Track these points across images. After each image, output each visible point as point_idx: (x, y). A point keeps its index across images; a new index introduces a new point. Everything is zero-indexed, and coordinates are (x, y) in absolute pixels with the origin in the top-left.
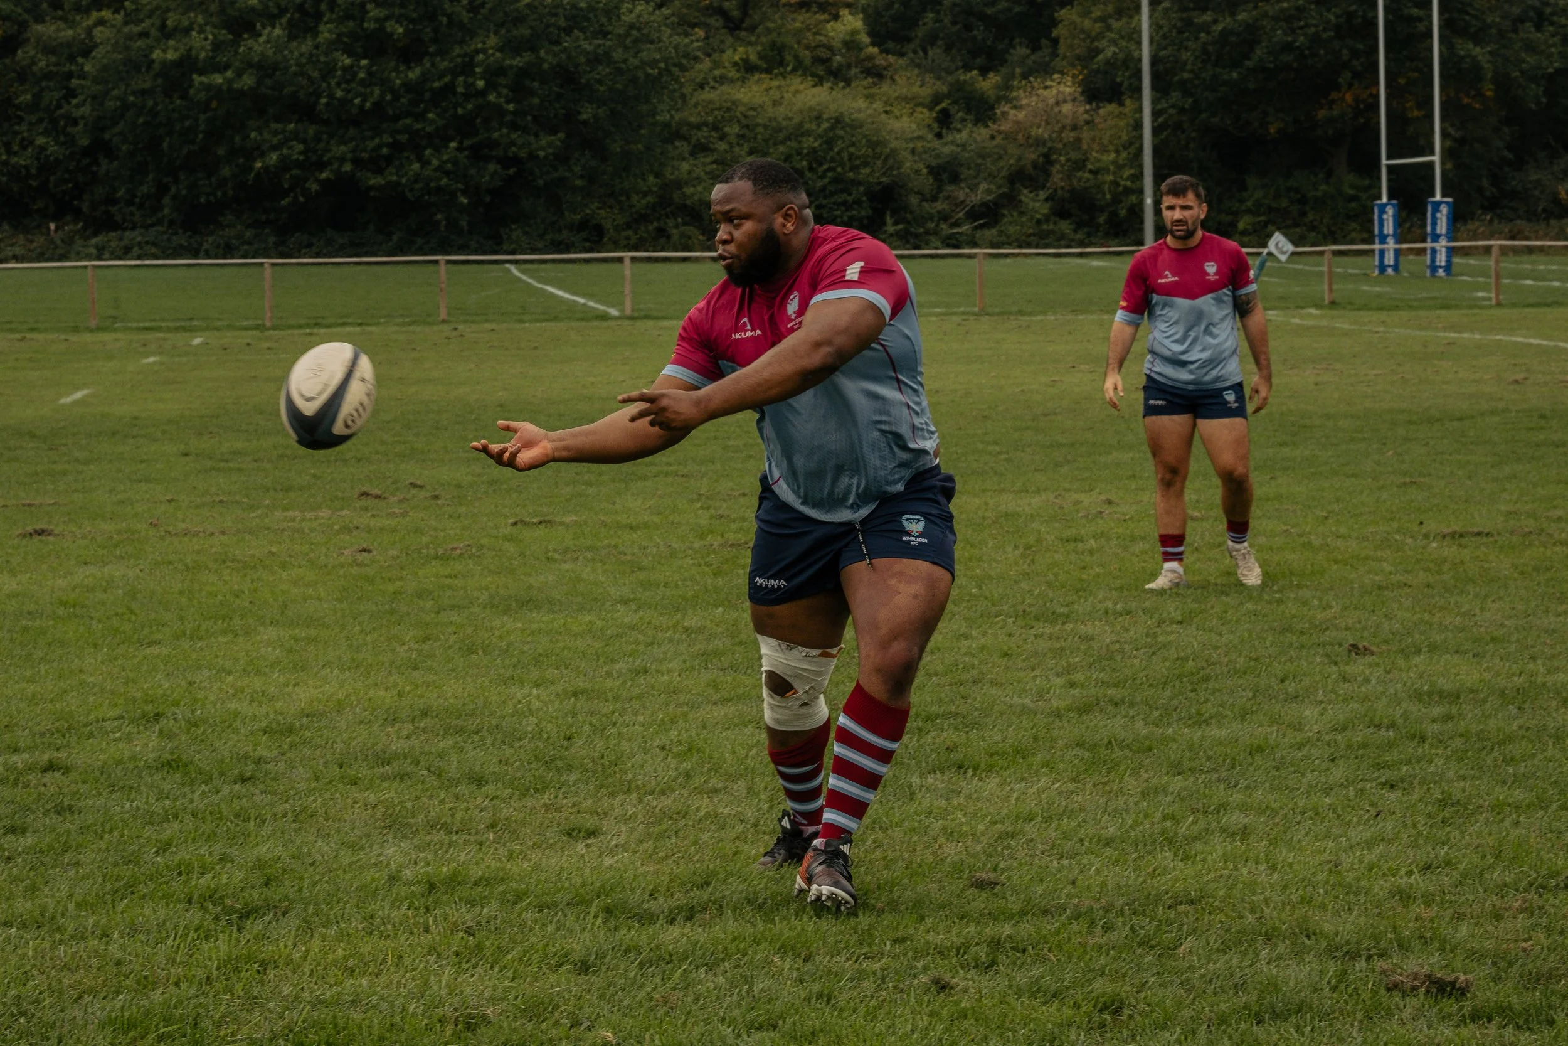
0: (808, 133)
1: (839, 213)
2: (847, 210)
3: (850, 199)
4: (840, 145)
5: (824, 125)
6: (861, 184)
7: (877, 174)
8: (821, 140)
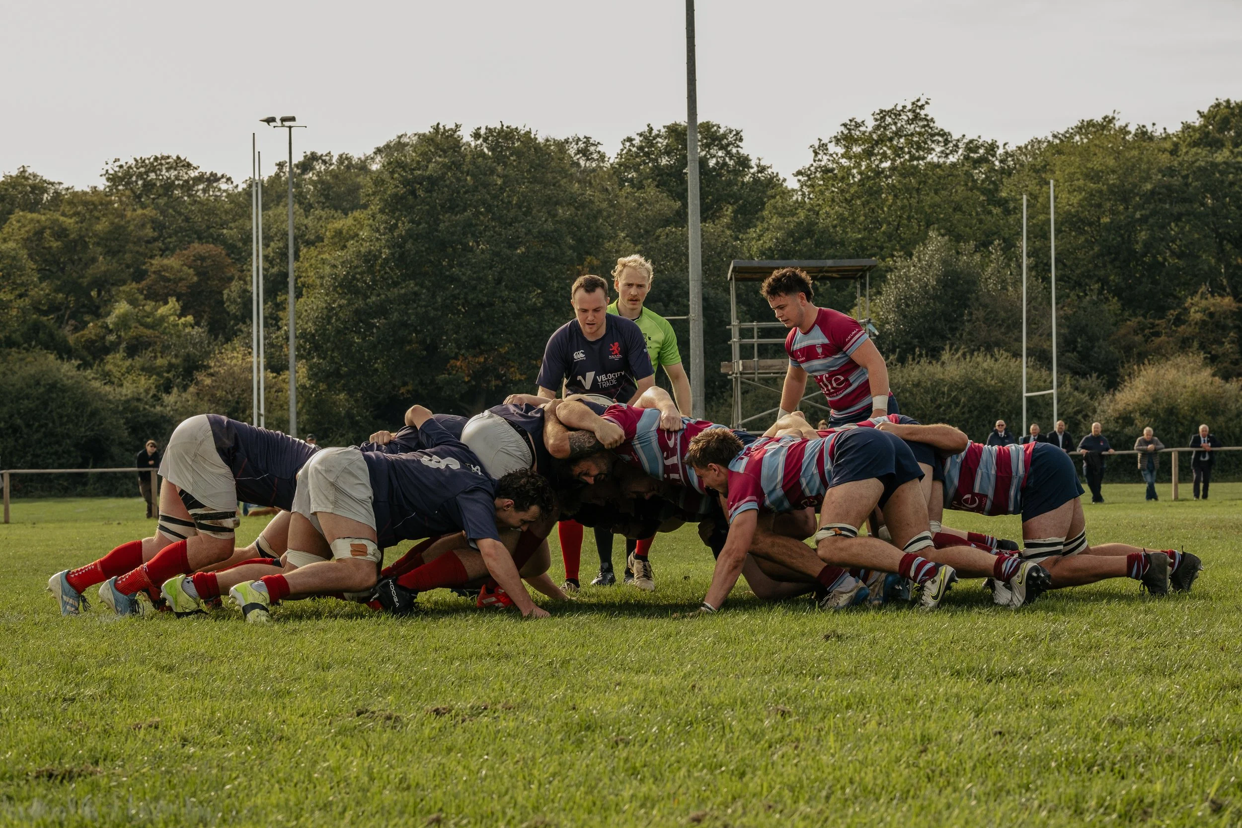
0: (28, 397)
3: (60, 449)
4: (53, 406)
5: (42, 390)
6: (69, 437)
7: (83, 430)
8: (38, 402)
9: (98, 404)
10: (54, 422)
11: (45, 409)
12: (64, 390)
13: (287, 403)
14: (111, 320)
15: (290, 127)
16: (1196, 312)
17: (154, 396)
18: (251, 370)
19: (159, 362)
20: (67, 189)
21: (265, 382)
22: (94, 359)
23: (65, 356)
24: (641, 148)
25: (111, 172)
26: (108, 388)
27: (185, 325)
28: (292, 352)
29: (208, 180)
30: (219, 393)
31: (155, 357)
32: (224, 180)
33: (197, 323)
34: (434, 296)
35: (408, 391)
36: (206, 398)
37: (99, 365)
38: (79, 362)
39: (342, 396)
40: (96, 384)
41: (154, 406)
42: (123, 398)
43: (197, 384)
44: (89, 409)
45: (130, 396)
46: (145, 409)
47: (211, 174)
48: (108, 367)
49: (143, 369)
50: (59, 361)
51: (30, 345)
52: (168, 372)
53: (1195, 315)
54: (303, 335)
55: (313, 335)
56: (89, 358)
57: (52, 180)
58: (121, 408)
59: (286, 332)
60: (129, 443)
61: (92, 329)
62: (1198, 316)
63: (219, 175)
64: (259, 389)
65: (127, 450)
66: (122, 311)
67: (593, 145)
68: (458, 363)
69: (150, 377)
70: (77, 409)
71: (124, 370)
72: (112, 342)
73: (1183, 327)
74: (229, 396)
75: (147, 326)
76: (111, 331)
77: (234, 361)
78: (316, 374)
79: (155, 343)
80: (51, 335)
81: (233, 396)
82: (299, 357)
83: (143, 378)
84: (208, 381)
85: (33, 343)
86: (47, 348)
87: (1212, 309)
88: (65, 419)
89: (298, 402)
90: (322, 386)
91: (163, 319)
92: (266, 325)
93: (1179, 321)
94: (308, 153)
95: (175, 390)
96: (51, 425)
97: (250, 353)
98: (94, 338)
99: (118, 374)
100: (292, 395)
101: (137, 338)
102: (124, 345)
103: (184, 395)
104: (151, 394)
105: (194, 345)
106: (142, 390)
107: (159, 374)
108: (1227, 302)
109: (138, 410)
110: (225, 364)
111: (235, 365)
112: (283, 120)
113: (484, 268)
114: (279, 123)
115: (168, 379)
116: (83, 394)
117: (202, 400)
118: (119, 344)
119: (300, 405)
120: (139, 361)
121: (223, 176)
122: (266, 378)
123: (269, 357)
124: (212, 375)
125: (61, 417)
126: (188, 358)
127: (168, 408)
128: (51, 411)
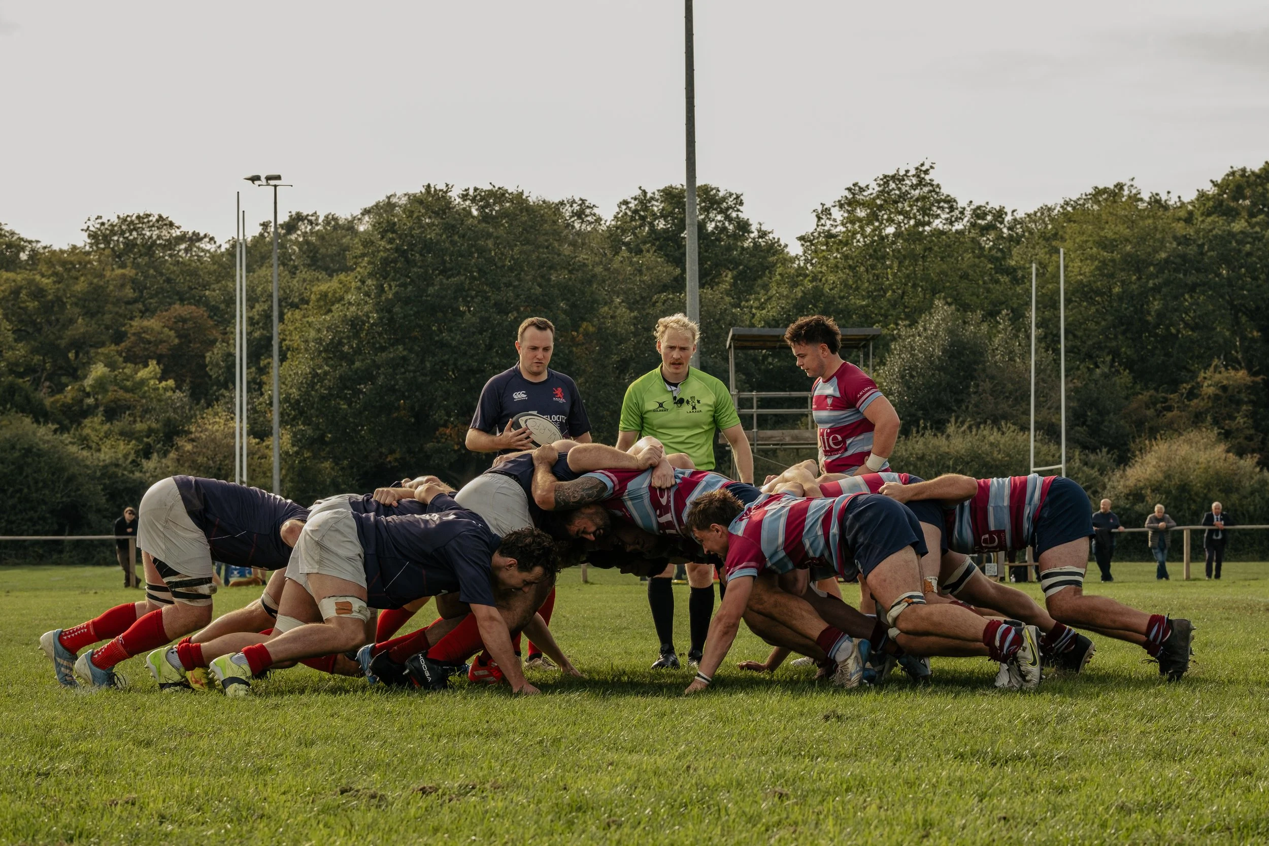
1: (25, 527)
2: (34, 525)
3: (35, 516)
4: (28, 470)
5: (17, 454)
6: (45, 503)
7: (59, 495)
8: (12, 467)
9: (75, 469)
10: (29, 487)
11: (21, 474)
12: (40, 454)
13: (271, 470)
14: (88, 382)
15: (275, 186)
16: (1209, 386)
17: (133, 461)
18: (234, 437)
19: (139, 426)
20: (45, 248)
21: (248, 449)
22: (72, 422)
23: (42, 420)
24: (636, 212)
25: (92, 228)
26: (85, 453)
27: (165, 389)
28: (275, 418)
29: (191, 239)
30: (200, 460)
31: (135, 421)
32: (207, 240)
33: (179, 387)
34: (422, 361)
35: (396, 460)
36: (187, 465)
37: (76, 429)
38: (56, 426)
39: (327, 464)
40: (73, 449)
41: (133, 472)
42: (101, 464)
43: (177, 449)
44: (66, 474)
45: (107, 462)
46: (123, 475)
47: (194, 233)
48: (87, 431)
49: (122, 433)
50: (35, 425)
51: (5, 408)
52: (148, 437)
53: (1208, 389)
54: (287, 399)
55: (298, 402)
56: (66, 422)
57: (29, 239)
58: (98, 474)
59: (271, 397)
60: (107, 510)
61: (69, 393)
62: (1211, 391)
63: (202, 235)
64: (241, 455)
65: (105, 517)
66: (99, 373)
67: (588, 207)
68: (448, 431)
69: (129, 441)
70: (53, 474)
71: (102, 434)
72: (89, 405)
73: (1195, 401)
74: (211, 462)
75: (126, 389)
76: (88, 395)
77: (216, 427)
78: (300, 440)
79: (135, 407)
80: (27, 398)
81: (214, 462)
82: (283, 423)
83: (122, 443)
84: (189, 447)
85: (8, 406)
86: (23, 412)
87: (1225, 382)
88: (41, 485)
89: (281, 469)
90: (307, 454)
91: (143, 382)
92: (249, 390)
93: (1192, 394)
94: (294, 213)
95: (155, 456)
96: (26, 490)
97: (232, 419)
98: (70, 402)
99: (96, 439)
100: (275, 460)
101: (116, 401)
102: (101, 409)
103: (164, 461)
104: (130, 460)
105: (175, 410)
106: (120, 456)
107: (137, 439)
108: (1241, 376)
109: (116, 476)
110: (206, 430)
111: (217, 431)
112: (269, 178)
113: (474, 333)
114: (264, 181)
115: (148, 444)
116: (60, 458)
117: (182, 466)
118: (97, 406)
119: (284, 472)
120: (118, 425)
121: (205, 236)
122: (248, 443)
123: (252, 422)
124: (193, 440)
125: (36, 482)
126: (168, 422)
127: (148, 475)
128: (27, 476)
